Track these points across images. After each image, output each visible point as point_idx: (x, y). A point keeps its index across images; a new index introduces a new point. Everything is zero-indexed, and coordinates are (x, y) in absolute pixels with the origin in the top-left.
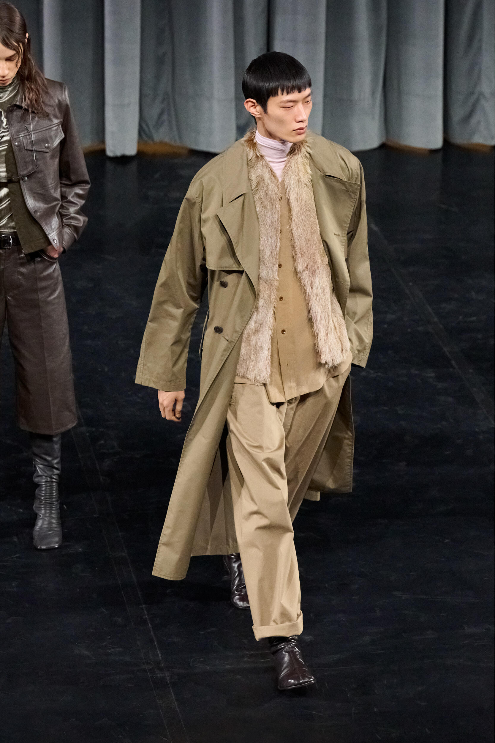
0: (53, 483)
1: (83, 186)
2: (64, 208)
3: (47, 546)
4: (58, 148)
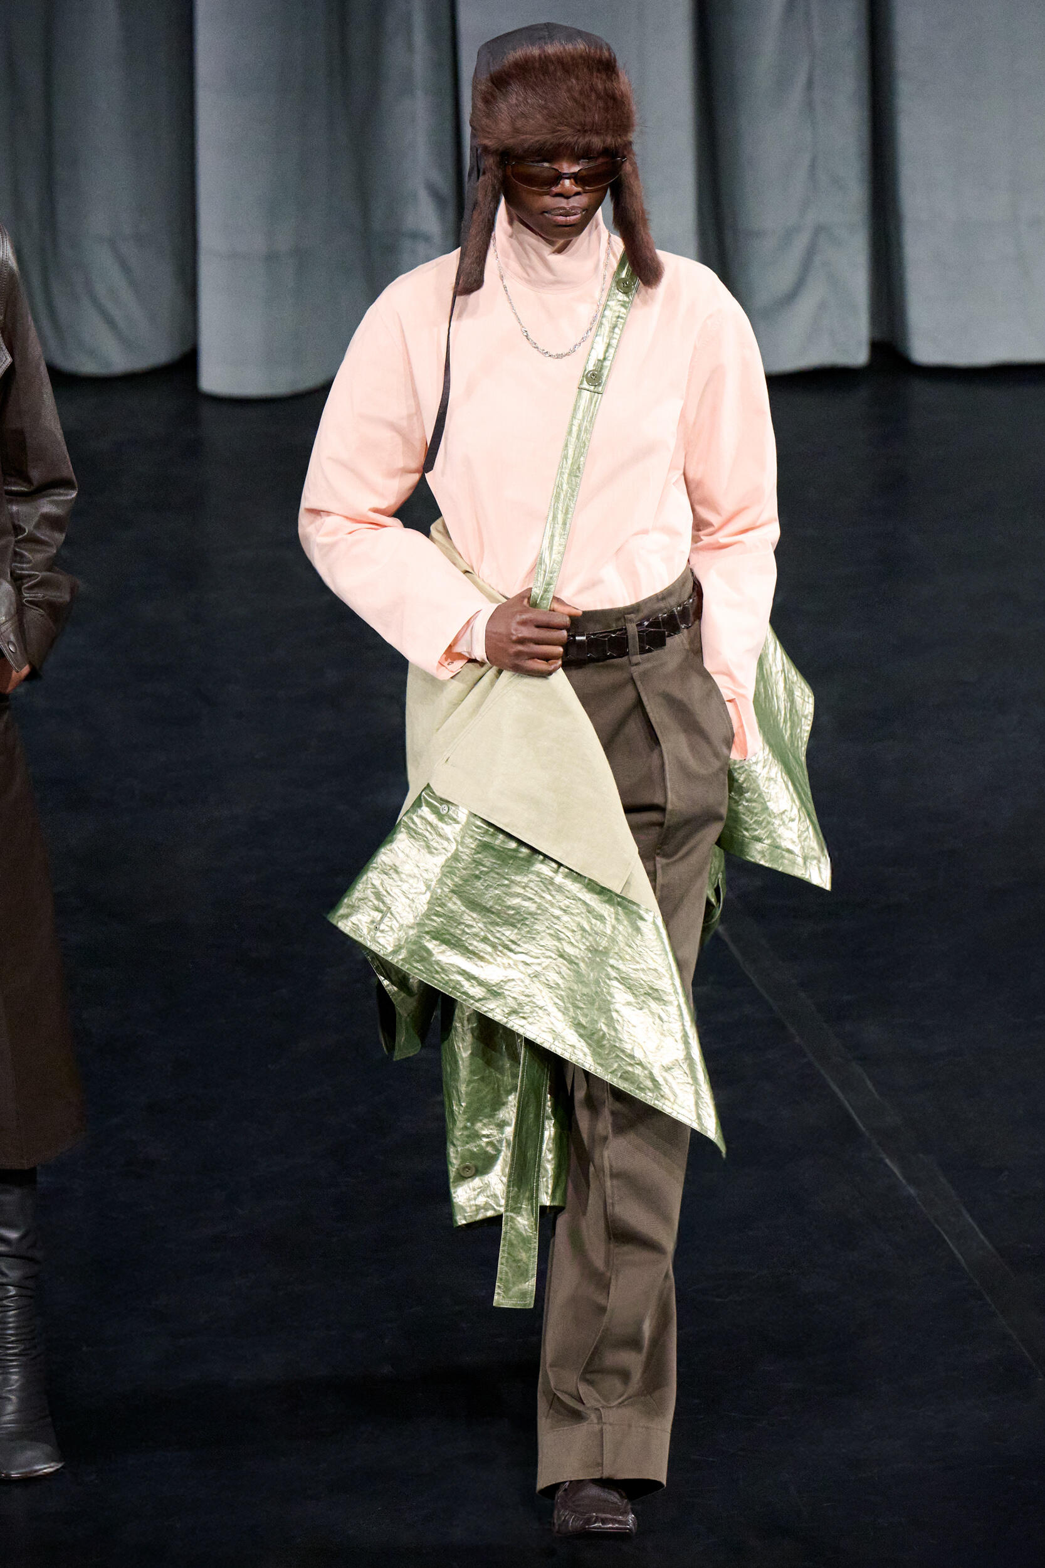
1: (61, 494)
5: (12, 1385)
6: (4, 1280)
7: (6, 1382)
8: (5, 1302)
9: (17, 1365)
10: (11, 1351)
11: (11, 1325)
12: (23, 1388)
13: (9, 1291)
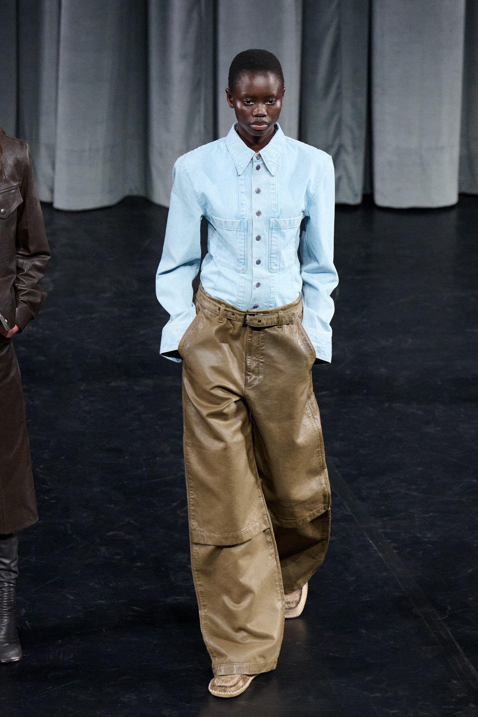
0: (11, 588)
1: (43, 258)
2: (20, 282)
3: (7, 659)
4: (16, 213)
5: (4, 623)
6: (2, 580)
7: (2, 622)
8: (3, 589)
9: (7, 615)
10: (5, 609)
11: (5, 599)
12: (8, 625)
13: (5, 584)
